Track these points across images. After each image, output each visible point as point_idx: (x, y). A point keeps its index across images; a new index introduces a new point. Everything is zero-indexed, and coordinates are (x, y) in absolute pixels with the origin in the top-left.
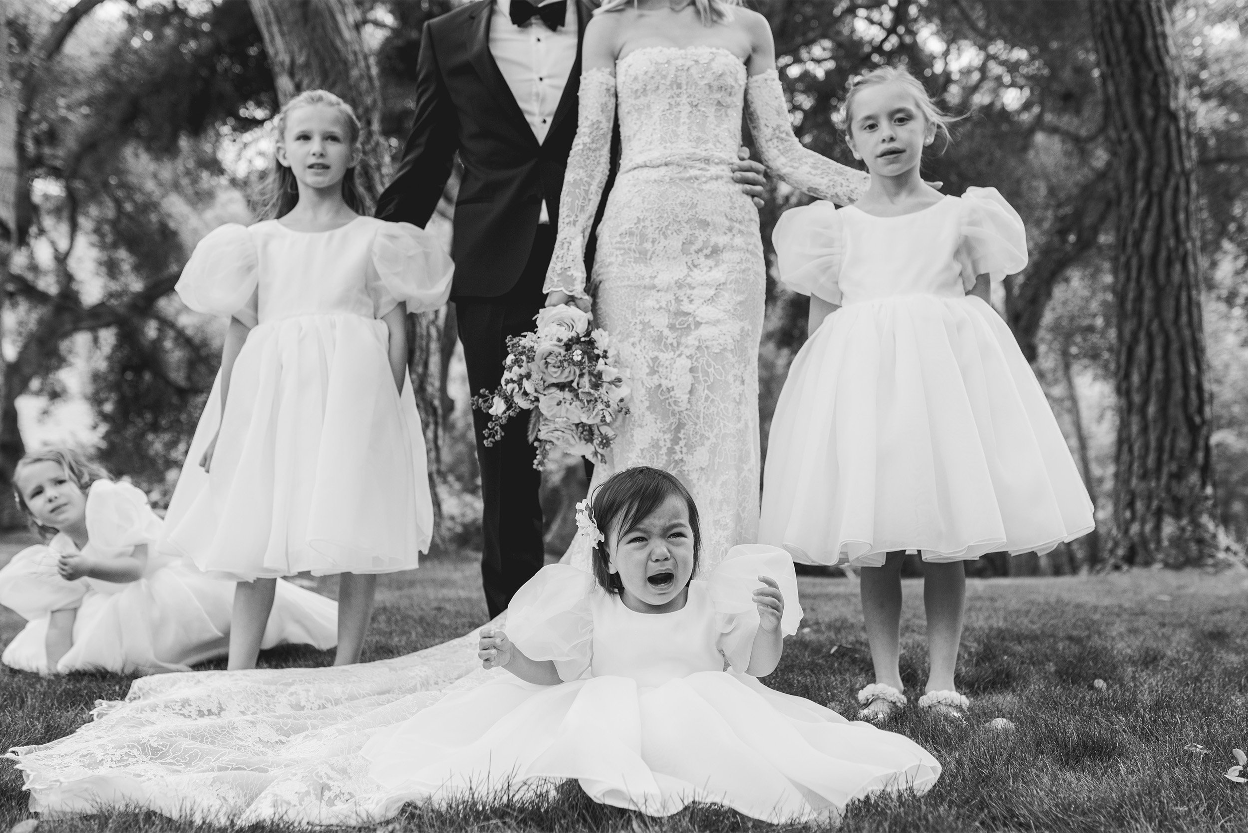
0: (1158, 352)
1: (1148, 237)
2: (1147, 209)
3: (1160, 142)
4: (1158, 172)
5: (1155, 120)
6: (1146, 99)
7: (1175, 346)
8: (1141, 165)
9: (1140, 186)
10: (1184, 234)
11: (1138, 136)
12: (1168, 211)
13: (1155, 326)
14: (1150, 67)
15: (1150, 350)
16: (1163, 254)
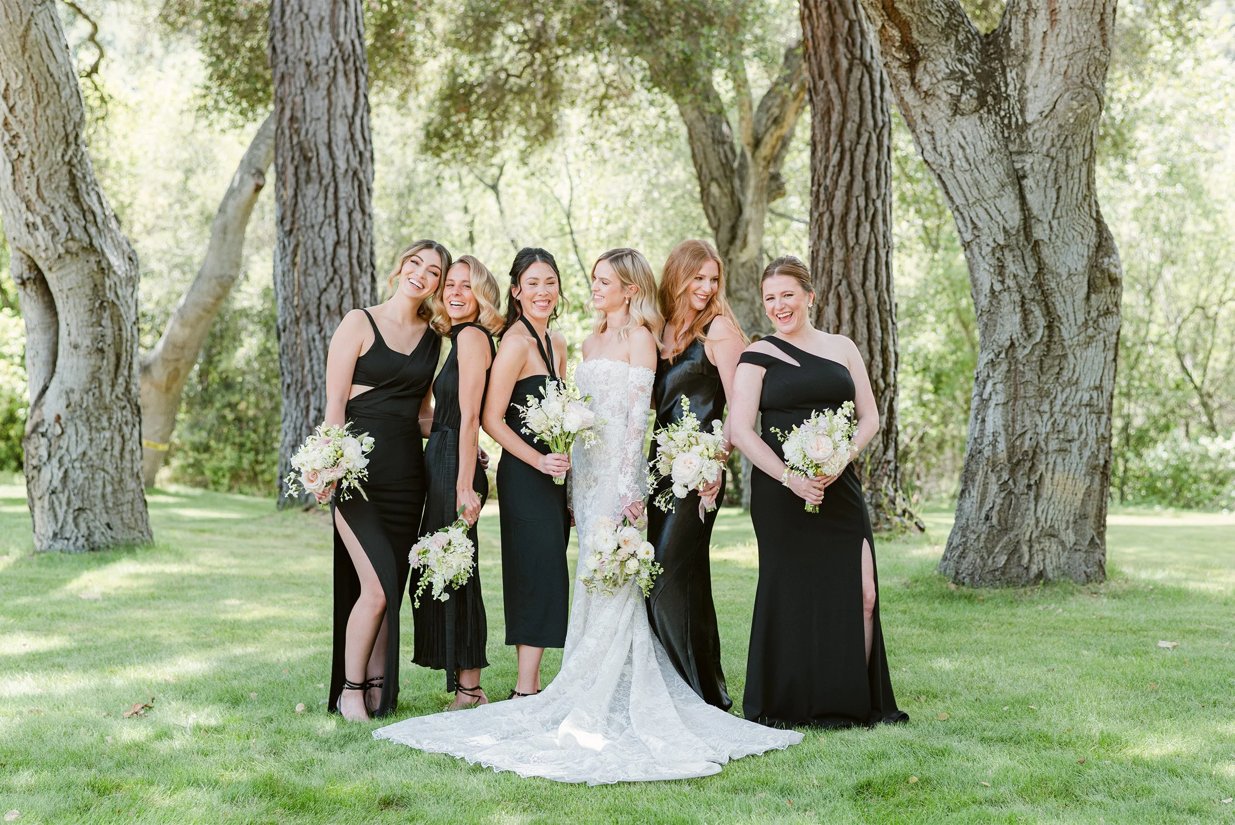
0: (846, 315)
1: (840, 194)
2: (840, 164)
3: (853, 95)
4: (851, 126)
5: (850, 71)
6: (841, 48)
7: (861, 309)
8: (835, 117)
9: (833, 140)
10: (874, 193)
11: (833, 87)
12: (859, 167)
13: (843, 289)
14: (846, 16)
15: (839, 313)
16: (853, 214)
